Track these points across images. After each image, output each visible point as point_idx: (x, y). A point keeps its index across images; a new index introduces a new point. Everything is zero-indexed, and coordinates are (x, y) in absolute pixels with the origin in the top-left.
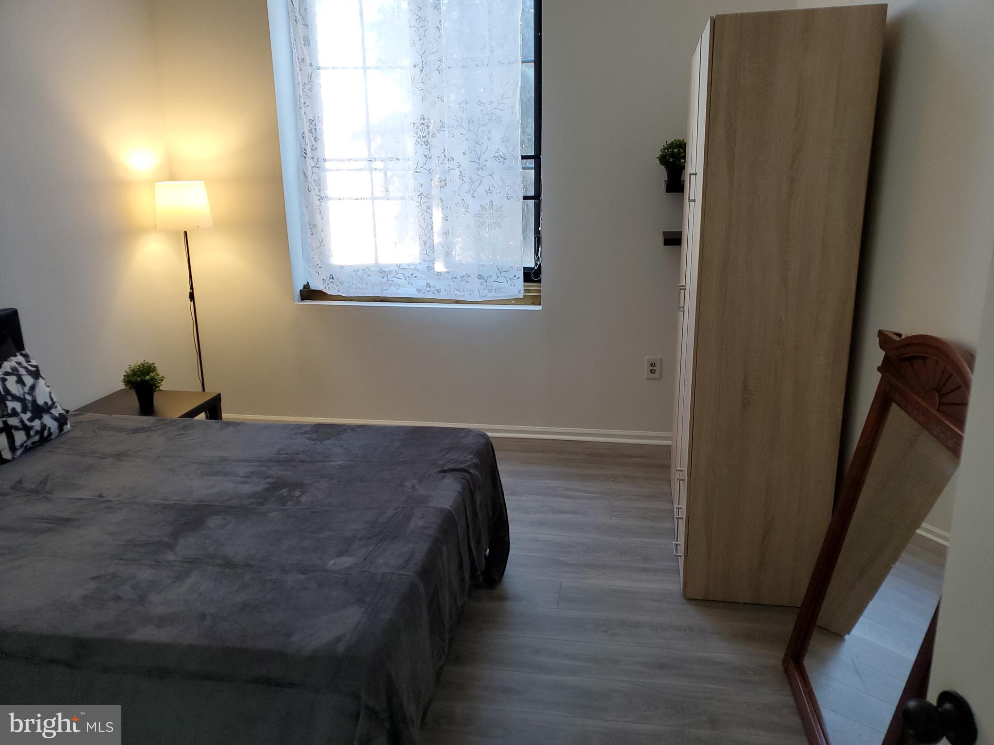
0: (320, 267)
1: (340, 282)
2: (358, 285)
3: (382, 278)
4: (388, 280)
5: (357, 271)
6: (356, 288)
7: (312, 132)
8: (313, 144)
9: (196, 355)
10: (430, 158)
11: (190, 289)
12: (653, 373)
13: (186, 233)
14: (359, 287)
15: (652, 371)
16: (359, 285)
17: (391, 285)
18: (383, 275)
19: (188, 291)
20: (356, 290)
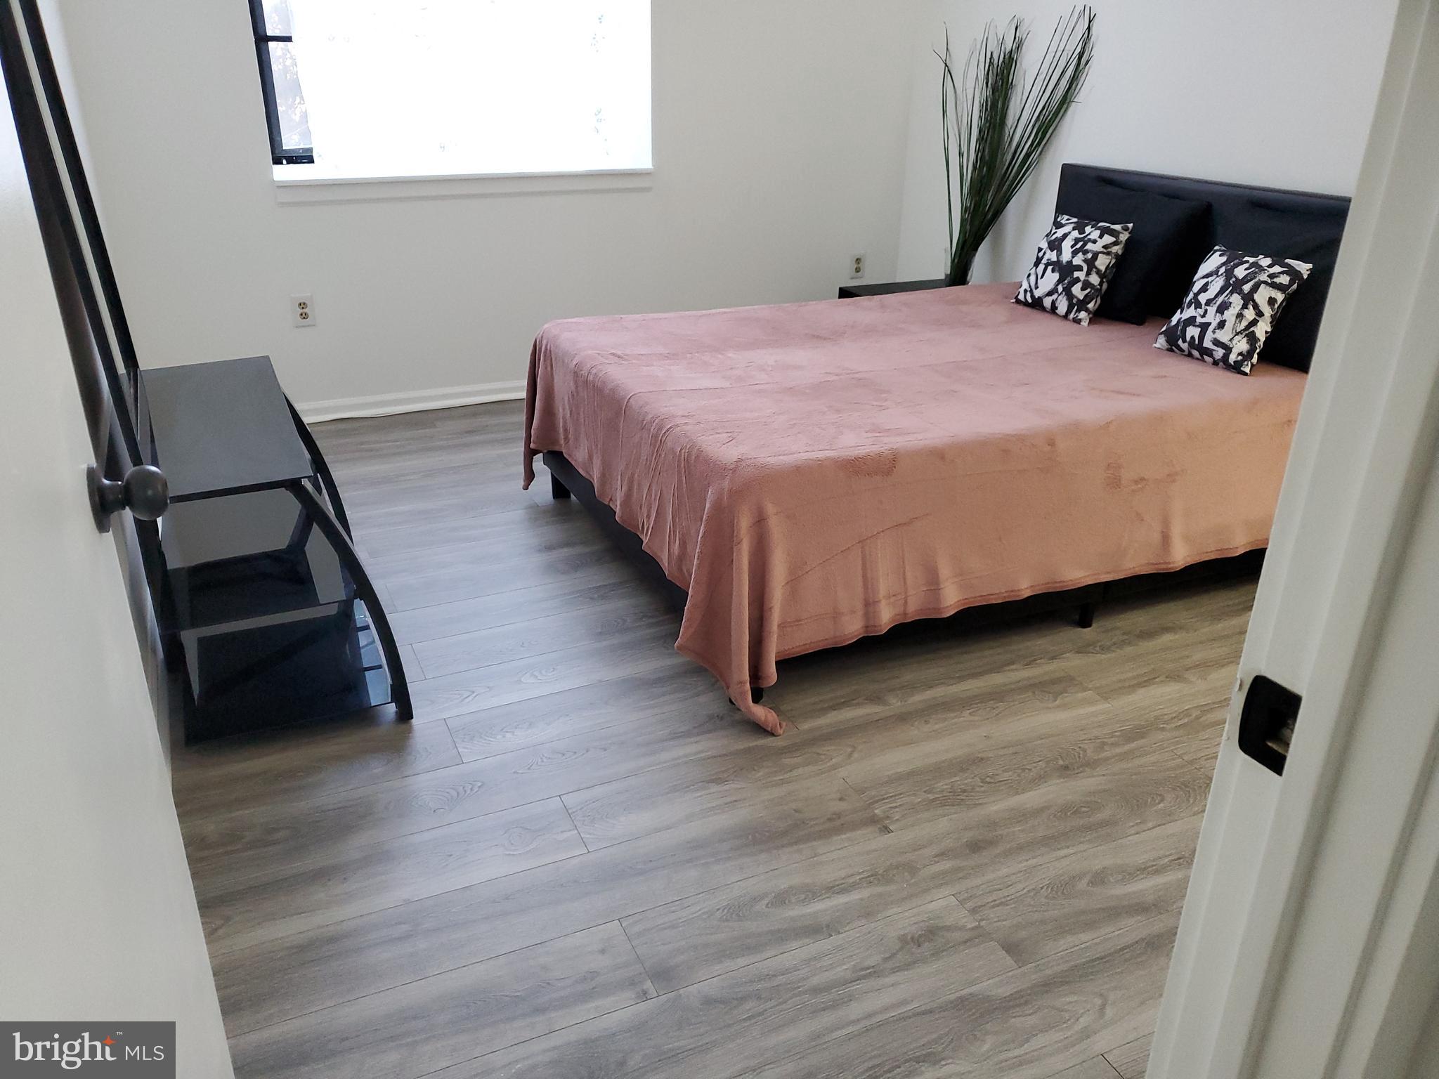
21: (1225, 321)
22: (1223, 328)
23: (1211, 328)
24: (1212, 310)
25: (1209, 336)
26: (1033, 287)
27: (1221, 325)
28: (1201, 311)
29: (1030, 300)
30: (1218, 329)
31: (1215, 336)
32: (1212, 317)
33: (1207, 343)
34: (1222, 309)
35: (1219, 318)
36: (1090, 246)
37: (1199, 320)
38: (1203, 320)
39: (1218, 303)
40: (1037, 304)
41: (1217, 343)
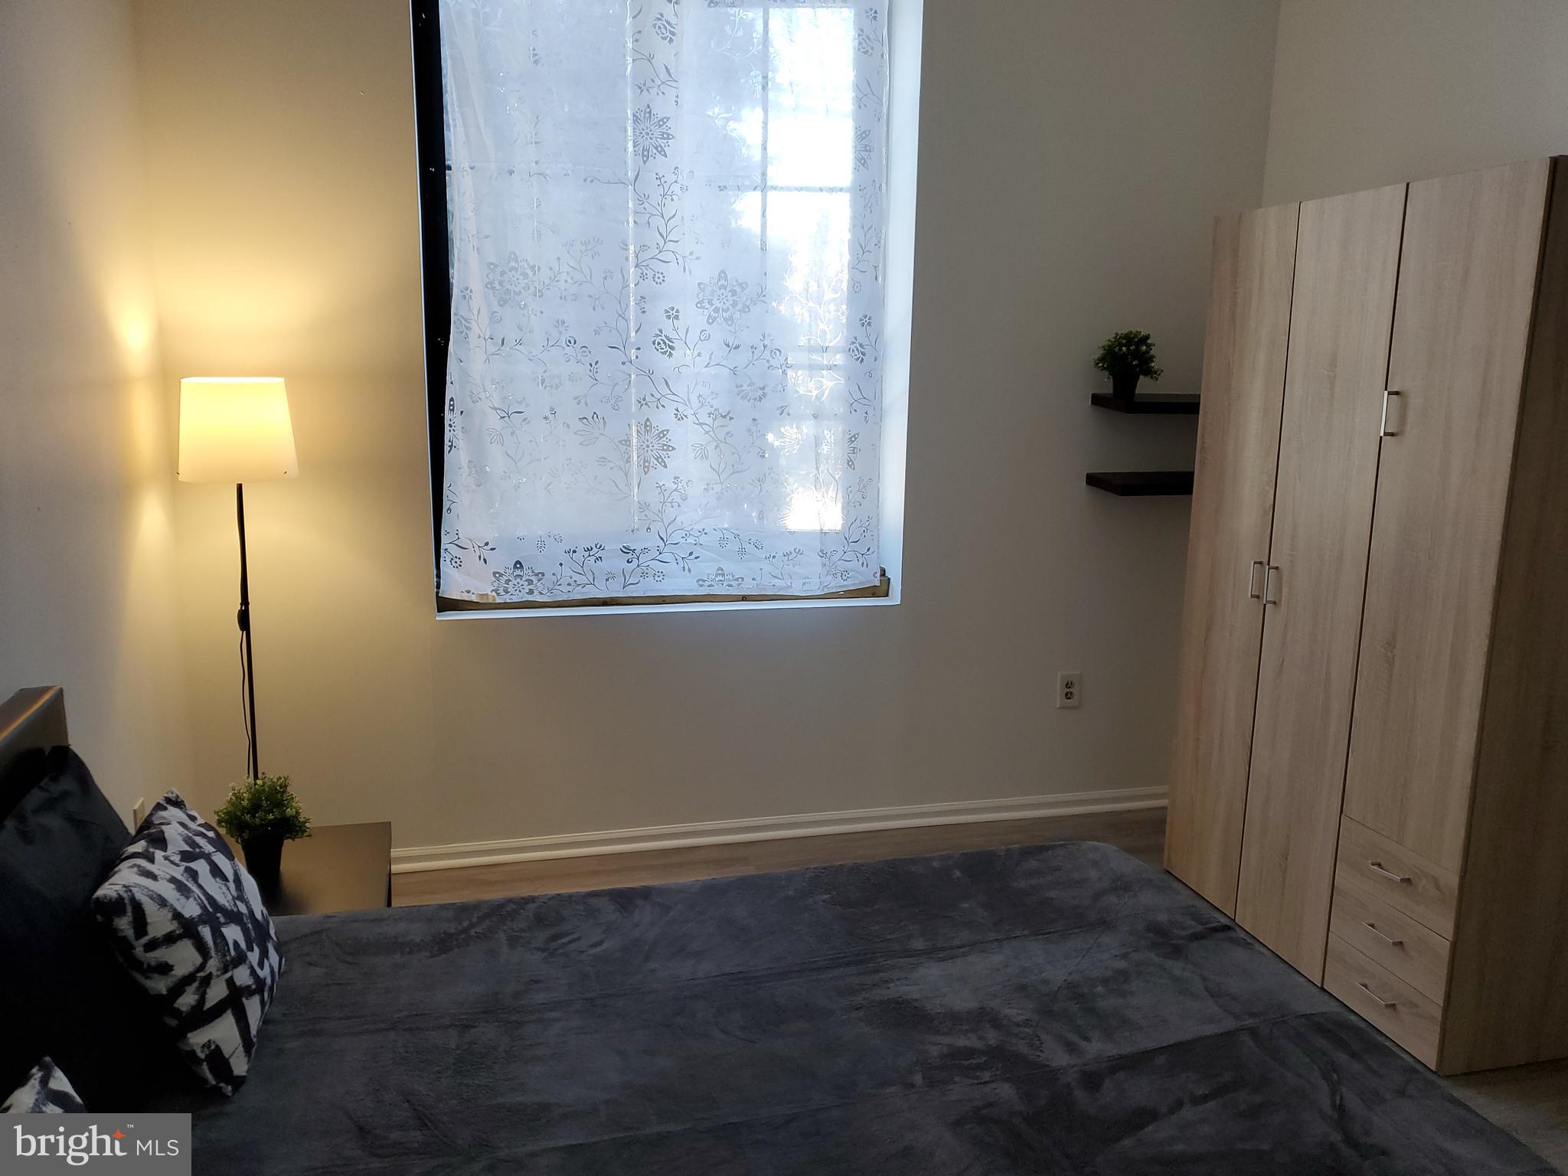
0: (492, 549)
1: (537, 575)
2: (574, 579)
3: (628, 562)
4: (638, 566)
5: (574, 552)
6: (569, 584)
7: (493, 288)
8: (496, 310)
9: (246, 743)
10: (737, 347)
11: (242, 604)
12: (1069, 698)
13: (240, 488)
14: (575, 581)
15: (1068, 696)
16: (576, 577)
17: (644, 575)
18: (630, 556)
19: (237, 606)
20: (570, 588)
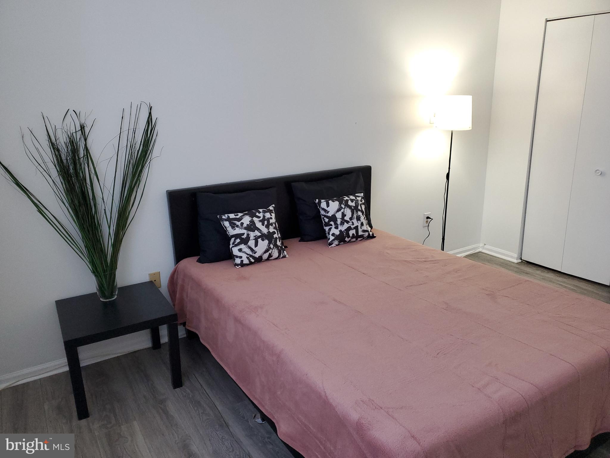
21: (362, 222)
22: (363, 225)
23: (359, 227)
24: (355, 221)
25: (360, 231)
26: (251, 253)
27: (362, 224)
28: (351, 223)
29: (253, 260)
30: (362, 226)
31: (362, 229)
32: (356, 223)
33: (360, 233)
34: (358, 219)
35: (360, 223)
36: (271, 221)
37: (352, 227)
38: (354, 226)
39: (355, 217)
40: (259, 260)
41: (364, 231)
